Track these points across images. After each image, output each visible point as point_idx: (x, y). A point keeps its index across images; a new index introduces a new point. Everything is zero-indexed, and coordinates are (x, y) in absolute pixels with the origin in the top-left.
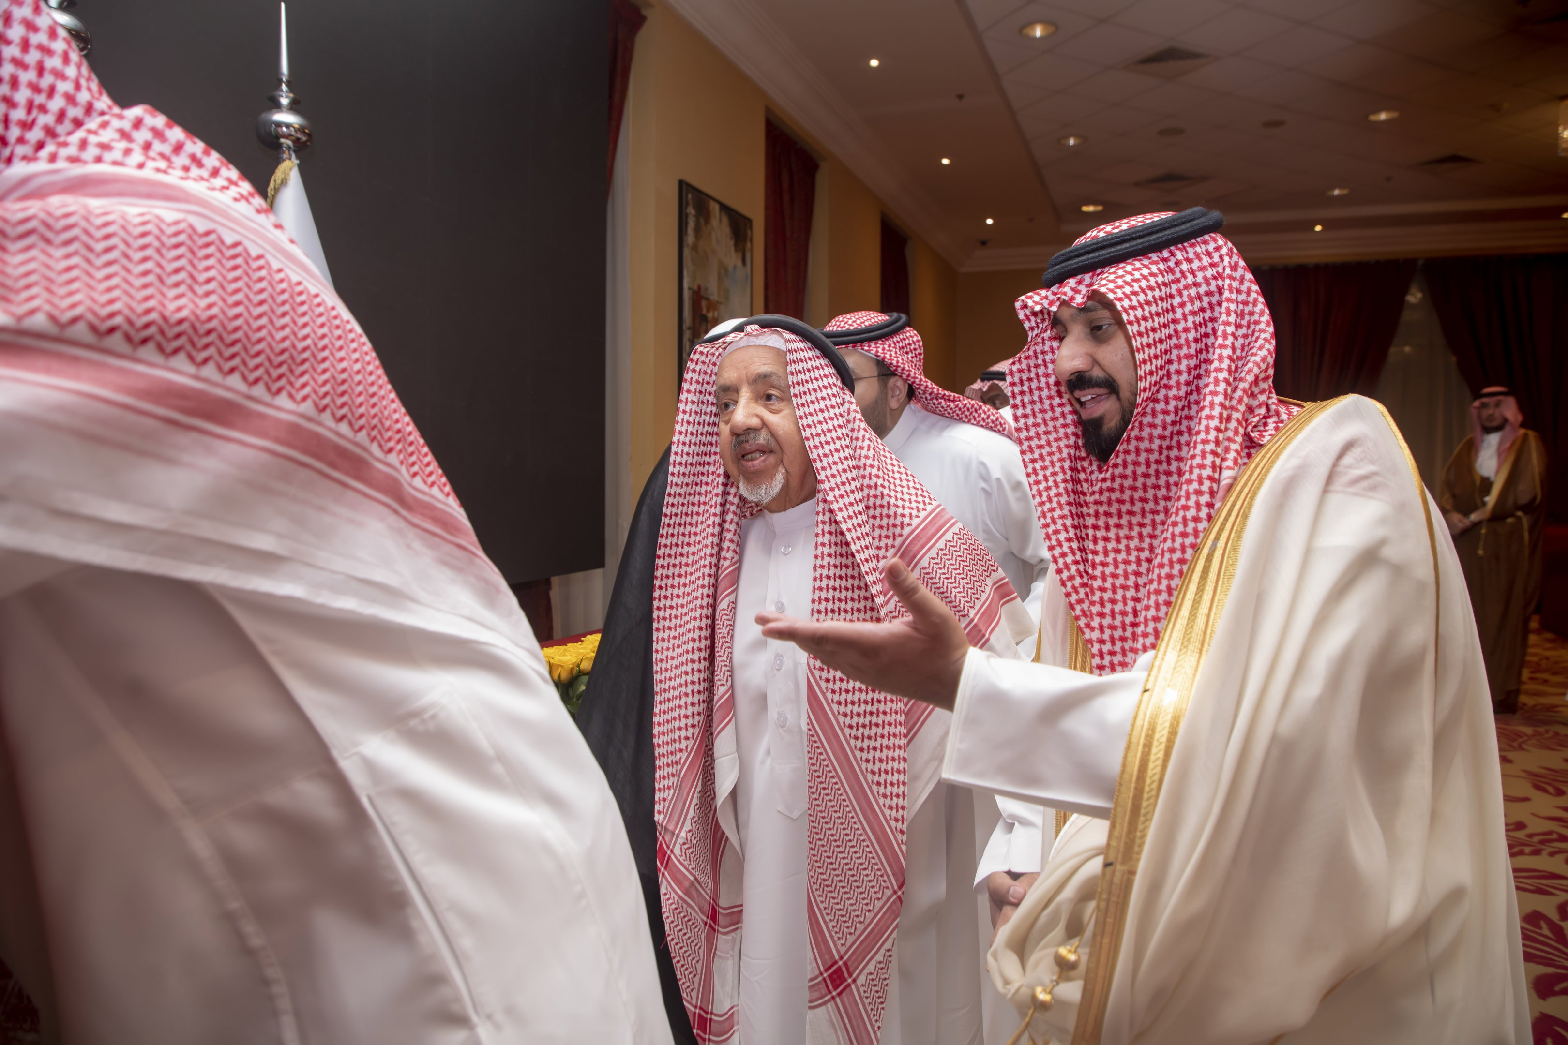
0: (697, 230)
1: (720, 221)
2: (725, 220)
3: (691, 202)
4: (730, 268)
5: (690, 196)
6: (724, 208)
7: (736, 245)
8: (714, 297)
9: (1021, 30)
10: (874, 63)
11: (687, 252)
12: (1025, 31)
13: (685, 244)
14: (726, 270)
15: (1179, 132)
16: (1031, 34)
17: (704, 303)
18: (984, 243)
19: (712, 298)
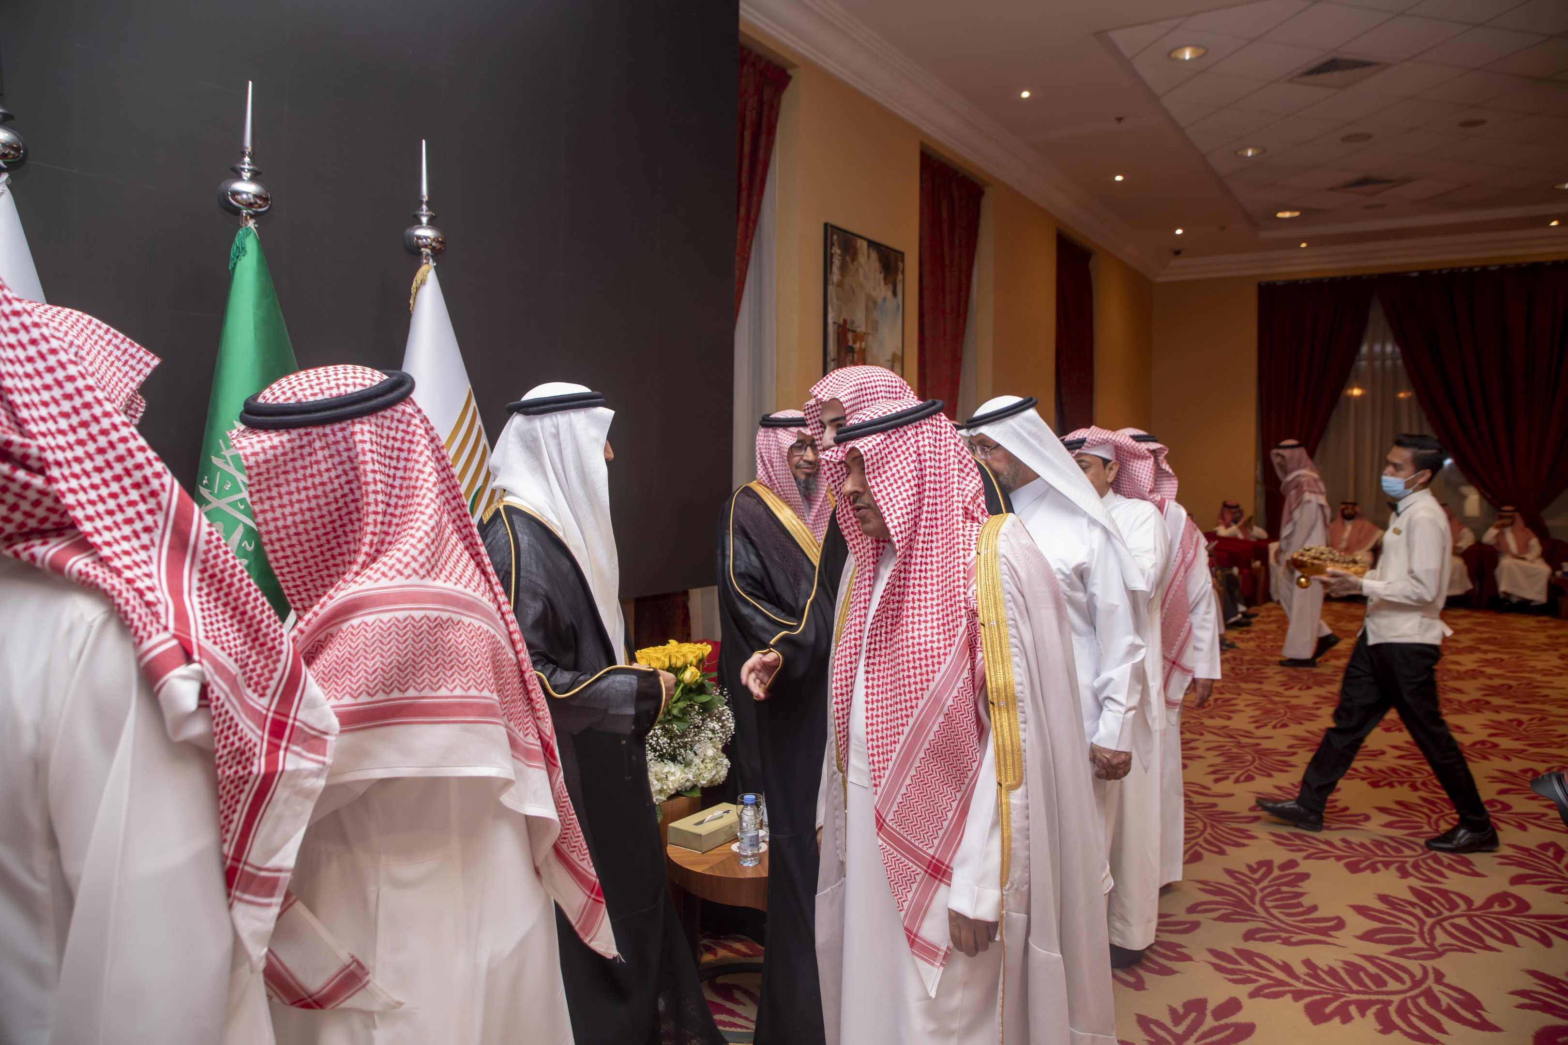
0: (843, 268)
1: (869, 256)
2: (874, 256)
3: (836, 243)
4: (880, 301)
5: (835, 237)
6: (872, 244)
7: (885, 279)
8: (861, 328)
9: (1169, 55)
10: (1025, 94)
11: (831, 289)
12: (1173, 55)
13: (830, 282)
14: (875, 302)
15: (1368, 137)
16: (1181, 57)
17: (850, 336)
18: (1177, 253)
19: (859, 330)
